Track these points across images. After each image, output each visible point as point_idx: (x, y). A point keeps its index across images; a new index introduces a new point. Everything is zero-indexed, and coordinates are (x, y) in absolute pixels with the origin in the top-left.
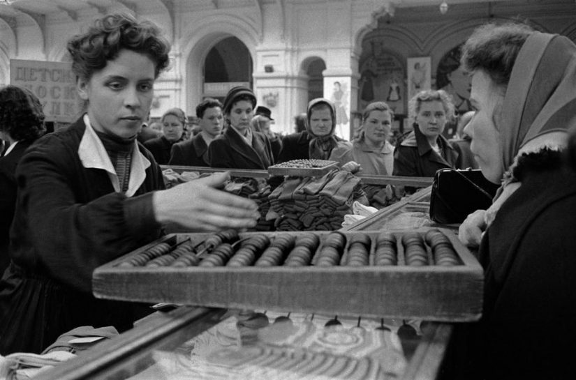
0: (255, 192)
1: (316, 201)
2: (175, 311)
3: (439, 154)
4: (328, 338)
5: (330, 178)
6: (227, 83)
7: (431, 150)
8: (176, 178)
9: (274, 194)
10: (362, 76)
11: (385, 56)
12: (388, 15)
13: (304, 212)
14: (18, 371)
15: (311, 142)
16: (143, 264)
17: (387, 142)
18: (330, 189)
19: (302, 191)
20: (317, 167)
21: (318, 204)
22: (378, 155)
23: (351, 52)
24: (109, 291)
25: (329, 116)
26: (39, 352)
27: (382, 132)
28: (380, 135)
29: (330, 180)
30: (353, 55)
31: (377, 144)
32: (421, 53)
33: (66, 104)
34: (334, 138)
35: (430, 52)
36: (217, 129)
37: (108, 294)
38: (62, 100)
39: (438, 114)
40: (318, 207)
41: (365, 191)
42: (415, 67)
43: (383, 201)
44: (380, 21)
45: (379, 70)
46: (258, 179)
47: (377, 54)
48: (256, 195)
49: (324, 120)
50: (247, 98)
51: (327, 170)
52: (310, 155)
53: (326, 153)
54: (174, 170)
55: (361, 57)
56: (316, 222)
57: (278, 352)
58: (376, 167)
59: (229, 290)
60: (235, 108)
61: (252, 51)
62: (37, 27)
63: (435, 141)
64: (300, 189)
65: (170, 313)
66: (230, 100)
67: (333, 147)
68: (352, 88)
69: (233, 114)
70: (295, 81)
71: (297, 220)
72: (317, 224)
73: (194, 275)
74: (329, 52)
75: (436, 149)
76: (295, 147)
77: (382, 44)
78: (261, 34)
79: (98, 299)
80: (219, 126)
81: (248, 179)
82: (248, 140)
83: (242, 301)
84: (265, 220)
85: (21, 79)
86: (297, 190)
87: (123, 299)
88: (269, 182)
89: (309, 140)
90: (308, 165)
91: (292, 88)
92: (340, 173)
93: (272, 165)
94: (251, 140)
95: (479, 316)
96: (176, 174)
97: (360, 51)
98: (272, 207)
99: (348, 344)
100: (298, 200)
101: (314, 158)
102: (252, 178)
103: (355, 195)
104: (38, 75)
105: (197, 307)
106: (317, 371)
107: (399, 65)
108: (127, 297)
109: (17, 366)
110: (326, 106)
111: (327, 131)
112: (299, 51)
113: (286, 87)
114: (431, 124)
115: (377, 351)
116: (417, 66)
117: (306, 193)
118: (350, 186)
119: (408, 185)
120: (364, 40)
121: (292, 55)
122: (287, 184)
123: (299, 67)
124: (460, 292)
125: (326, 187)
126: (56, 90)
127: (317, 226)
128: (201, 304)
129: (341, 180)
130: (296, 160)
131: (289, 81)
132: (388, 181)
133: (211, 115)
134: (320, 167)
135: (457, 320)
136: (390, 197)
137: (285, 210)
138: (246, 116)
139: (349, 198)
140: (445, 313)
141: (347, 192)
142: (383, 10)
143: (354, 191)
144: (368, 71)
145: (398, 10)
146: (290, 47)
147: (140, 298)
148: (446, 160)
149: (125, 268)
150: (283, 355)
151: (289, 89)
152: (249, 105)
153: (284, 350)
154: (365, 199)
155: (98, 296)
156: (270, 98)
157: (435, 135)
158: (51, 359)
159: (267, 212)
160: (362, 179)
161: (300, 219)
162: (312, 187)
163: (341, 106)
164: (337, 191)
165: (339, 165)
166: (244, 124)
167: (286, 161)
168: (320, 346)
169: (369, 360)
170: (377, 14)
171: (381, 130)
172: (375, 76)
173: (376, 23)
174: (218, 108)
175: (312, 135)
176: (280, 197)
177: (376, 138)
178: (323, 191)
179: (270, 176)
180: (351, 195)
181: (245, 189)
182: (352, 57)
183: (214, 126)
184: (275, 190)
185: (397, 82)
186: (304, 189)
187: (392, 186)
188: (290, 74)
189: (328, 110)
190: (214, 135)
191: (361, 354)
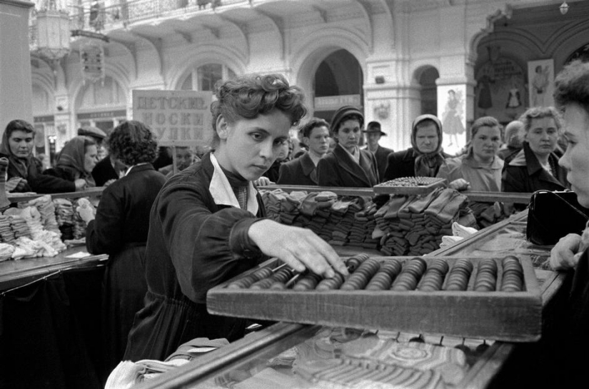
0: (362, 210)
1: (422, 219)
2: (273, 326)
3: (551, 173)
4: (400, 353)
5: (436, 196)
6: (338, 97)
7: (542, 169)
8: (285, 198)
9: (379, 212)
10: (479, 82)
11: (504, 61)
12: (505, 17)
13: (409, 231)
14: (145, 375)
15: (417, 160)
16: (248, 286)
17: (497, 157)
18: (435, 207)
19: (407, 209)
20: (422, 185)
21: (423, 223)
22: (488, 171)
23: (465, 59)
24: (221, 309)
25: (435, 133)
26: (162, 359)
27: (491, 149)
28: (489, 152)
29: (435, 198)
30: (468, 61)
31: (485, 160)
32: (542, 55)
33: (183, 129)
34: (440, 154)
35: (552, 53)
36: (323, 148)
37: (219, 311)
38: (179, 126)
39: (550, 131)
40: (424, 225)
41: (472, 208)
42: (537, 71)
43: (491, 218)
44: (496, 24)
45: (497, 75)
46: (364, 197)
47: (494, 59)
48: (362, 213)
49: (431, 137)
50: (354, 117)
51: (432, 188)
52: (416, 173)
53: (432, 170)
54: (283, 189)
55: (477, 63)
56: (422, 240)
57: (356, 362)
58: (486, 183)
59: (318, 311)
60: (342, 128)
61: (362, 63)
62: (155, 50)
63: (547, 159)
64: (405, 207)
65: (269, 328)
66: (338, 120)
67: (440, 164)
68: (468, 96)
69: (341, 133)
70: (407, 91)
71: (403, 238)
72: (423, 242)
73: (289, 296)
74: (442, 59)
75: (547, 167)
76: (401, 165)
77: (499, 48)
78: (370, 46)
79: (211, 315)
80: (326, 145)
81: (354, 197)
82: (355, 158)
83: (329, 319)
84: (371, 238)
85: (143, 108)
86: (401, 208)
87: (231, 315)
88: (374, 201)
89: (415, 157)
90: (414, 183)
91: (404, 98)
92: (447, 190)
93: (378, 184)
94: (358, 158)
95: (539, 337)
96: (286, 194)
97: (476, 56)
98: (377, 226)
99: (417, 358)
100: (403, 218)
101: (420, 176)
102: (358, 197)
103: (461, 214)
104: (157, 103)
105: (292, 323)
106: (386, 379)
107: (519, 69)
108: (234, 313)
109: (144, 371)
110: (431, 123)
111: (433, 147)
112: (410, 61)
113: (398, 98)
114: (544, 141)
115: (441, 365)
116: (538, 69)
117: (411, 211)
118: (456, 204)
119: (517, 202)
120: (479, 45)
121: (403, 65)
122: (391, 203)
123: (411, 78)
124: (520, 315)
125: (431, 205)
126: (174, 116)
127: (423, 244)
128: (295, 322)
129: (447, 198)
130: (402, 178)
131: (401, 91)
132: (497, 198)
133: (318, 134)
134: (426, 185)
135: (518, 340)
136: (498, 214)
137: (391, 228)
138: (353, 135)
139: (455, 216)
140: (507, 334)
141: (453, 210)
142: (500, 12)
143: (460, 208)
144: (485, 77)
145: (516, 11)
146: (401, 56)
147: (244, 314)
148: (558, 179)
149: (233, 289)
150: (360, 365)
151: (401, 100)
152: (356, 124)
153: (362, 361)
154: (472, 218)
155: (211, 312)
156: (381, 110)
157: (547, 153)
158: (172, 366)
159: (373, 230)
160: (469, 197)
161: (406, 237)
162: (417, 206)
163: (456, 115)
164: (442, 209)
165: (445, 182)
166: (352, 143)
167: (392, 179)
168: (392, 359)
169: (432, 372)
170: (492, 17)
171: (490, 147)
172: (493, 82)
173: (492, 27)
174: (324, 128)
175: (418, 153)
176: (385, 216)
177: (484, 154)
178: (428, 210)
179: (376, 194)
180: (457, 213)
181: (351, 208)
182: (467, 64)
183: (321, 145)
184: (381, 209)
185: (517, 88)
186: (409, 208)
187: (500, 203)
188: (402, 85)
189: (434, 127)
190: (321, 154)
191: (426, 367)
